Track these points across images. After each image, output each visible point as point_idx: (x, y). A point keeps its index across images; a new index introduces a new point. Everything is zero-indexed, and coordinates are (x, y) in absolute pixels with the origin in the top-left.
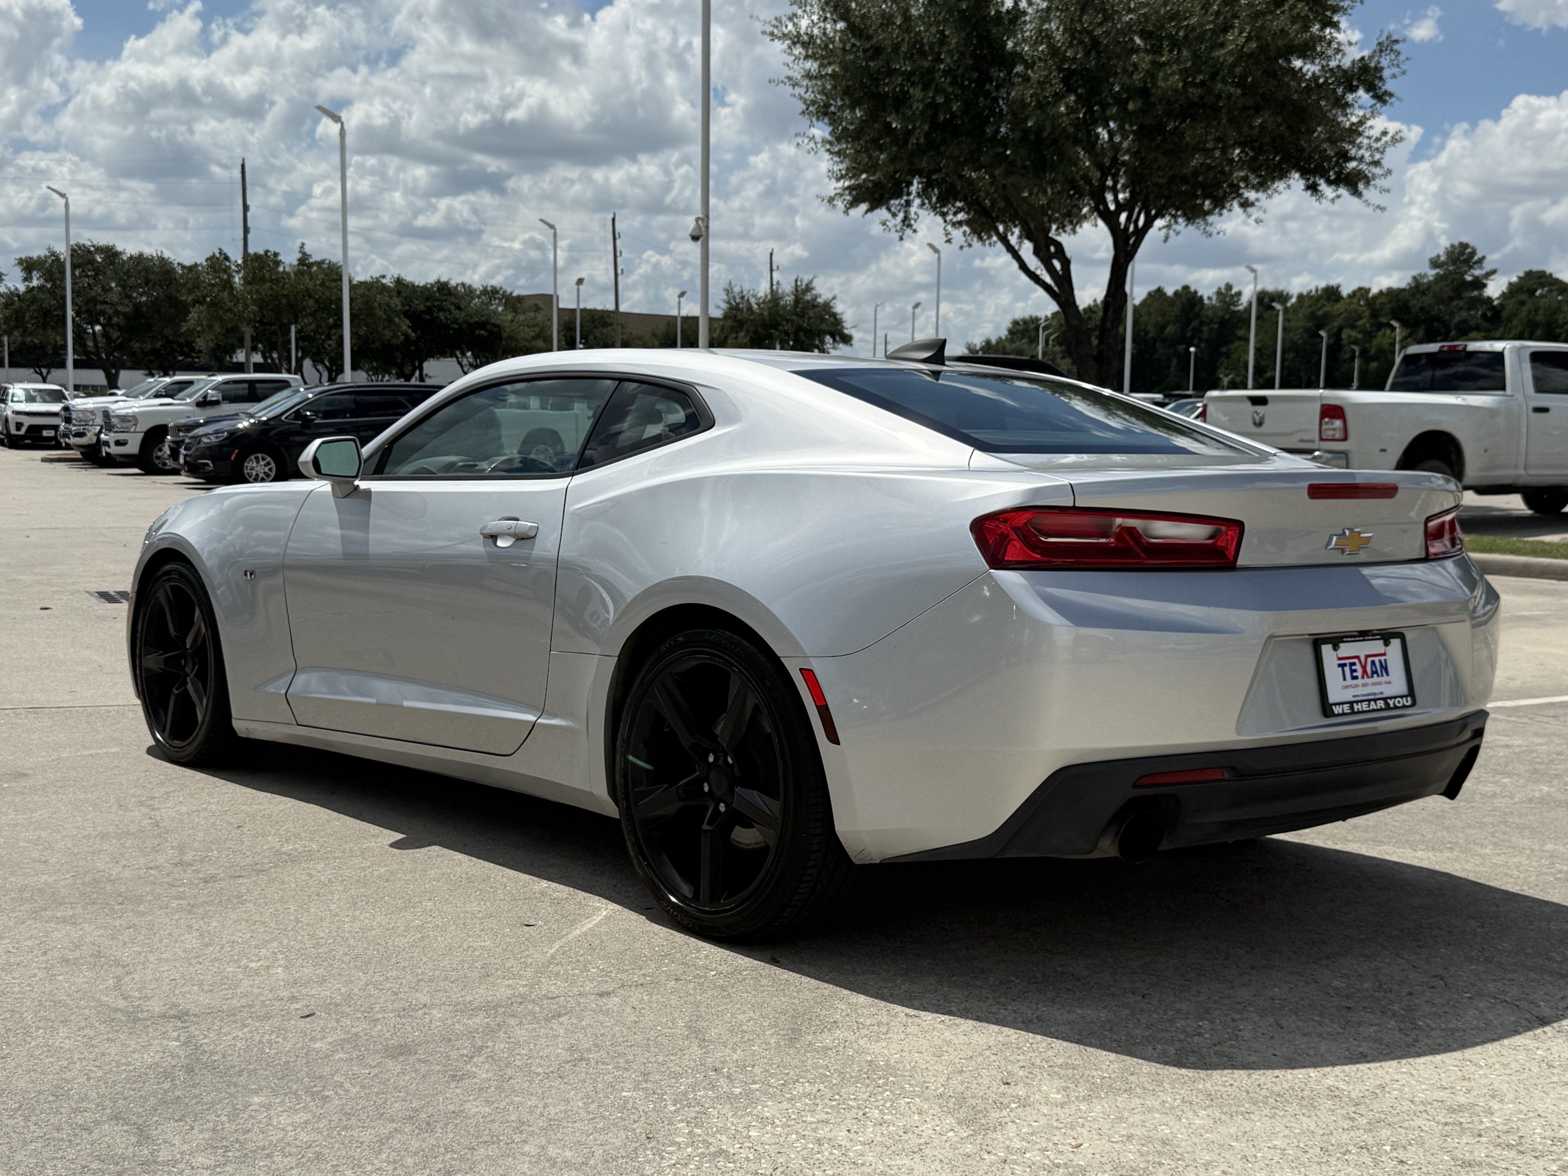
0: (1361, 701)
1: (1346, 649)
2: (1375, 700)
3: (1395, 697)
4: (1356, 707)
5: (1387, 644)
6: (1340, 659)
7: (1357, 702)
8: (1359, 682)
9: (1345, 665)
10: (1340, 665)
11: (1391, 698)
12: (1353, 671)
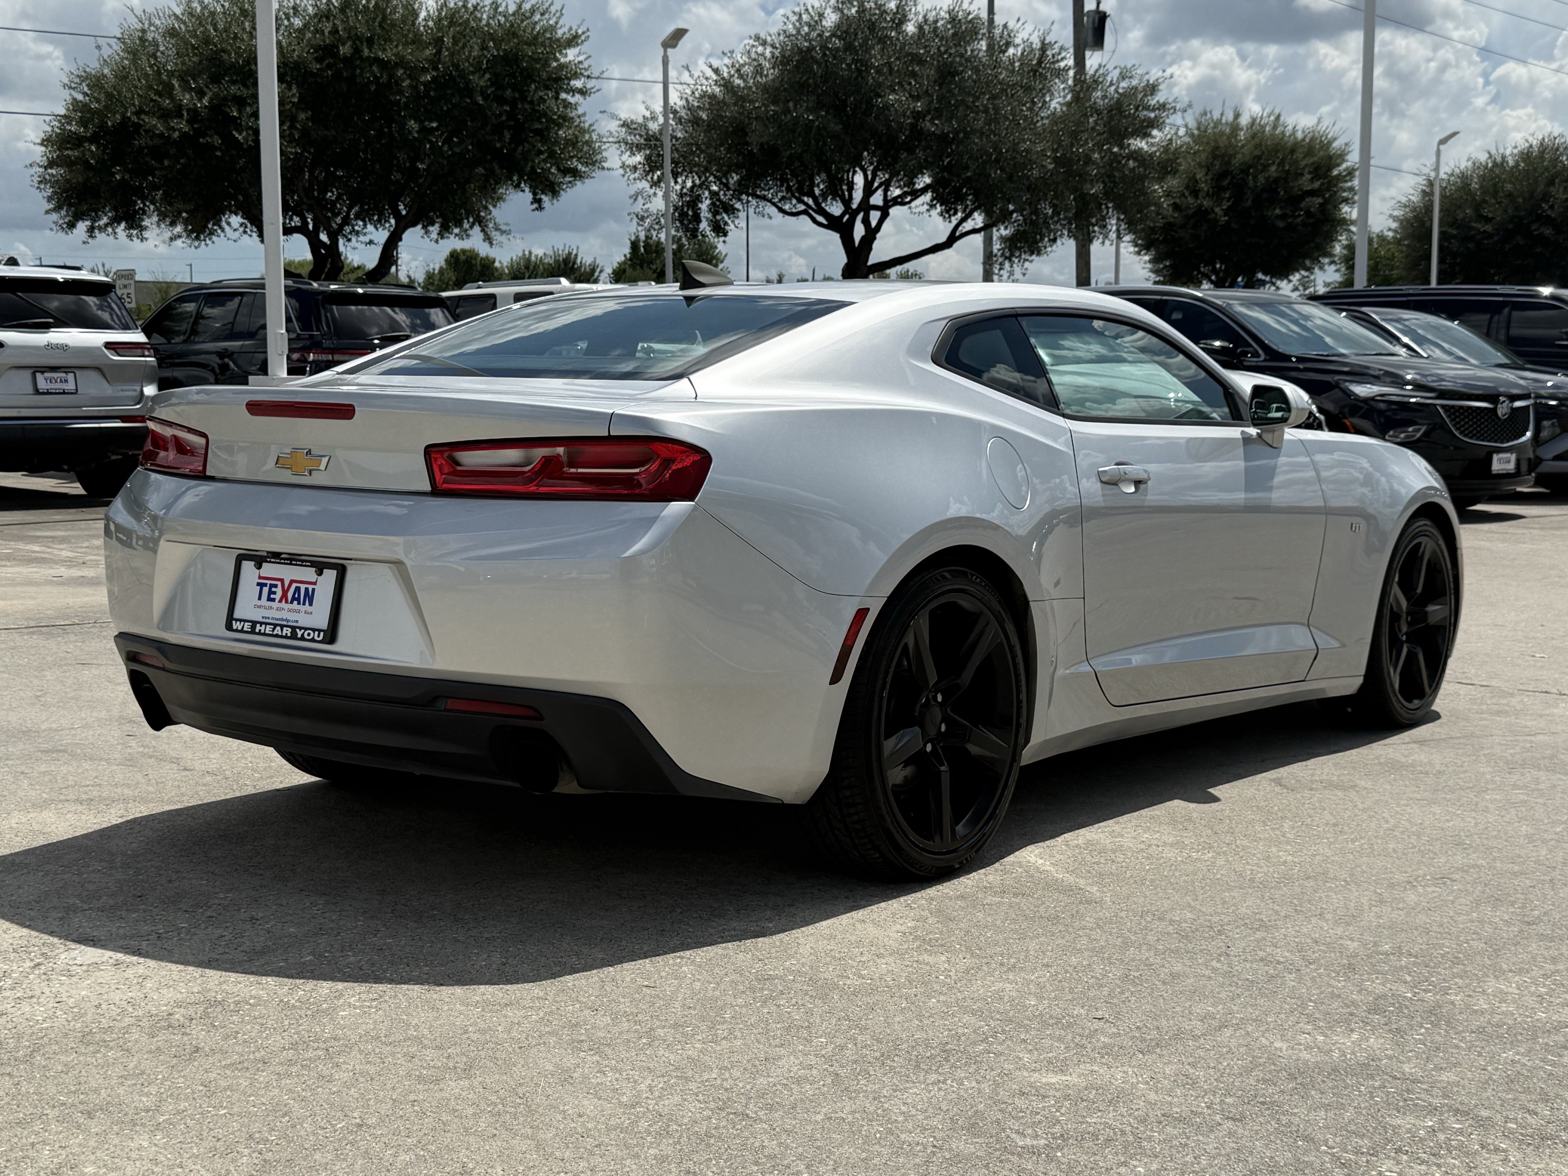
0: (266, 624)
1: (270, 570)
2: (282, 627)
3: (306, 629)
4: (258, 627)
5: (320, 573)
6: (260, 578)
7: (261, 623)
8: (275, 604)
9: (266, 585)
10: (258, 584)
11: (301, 628)
12: (271, 592)
